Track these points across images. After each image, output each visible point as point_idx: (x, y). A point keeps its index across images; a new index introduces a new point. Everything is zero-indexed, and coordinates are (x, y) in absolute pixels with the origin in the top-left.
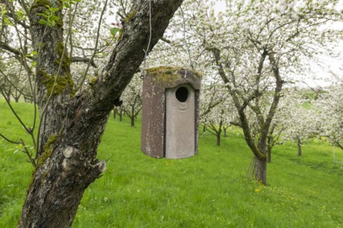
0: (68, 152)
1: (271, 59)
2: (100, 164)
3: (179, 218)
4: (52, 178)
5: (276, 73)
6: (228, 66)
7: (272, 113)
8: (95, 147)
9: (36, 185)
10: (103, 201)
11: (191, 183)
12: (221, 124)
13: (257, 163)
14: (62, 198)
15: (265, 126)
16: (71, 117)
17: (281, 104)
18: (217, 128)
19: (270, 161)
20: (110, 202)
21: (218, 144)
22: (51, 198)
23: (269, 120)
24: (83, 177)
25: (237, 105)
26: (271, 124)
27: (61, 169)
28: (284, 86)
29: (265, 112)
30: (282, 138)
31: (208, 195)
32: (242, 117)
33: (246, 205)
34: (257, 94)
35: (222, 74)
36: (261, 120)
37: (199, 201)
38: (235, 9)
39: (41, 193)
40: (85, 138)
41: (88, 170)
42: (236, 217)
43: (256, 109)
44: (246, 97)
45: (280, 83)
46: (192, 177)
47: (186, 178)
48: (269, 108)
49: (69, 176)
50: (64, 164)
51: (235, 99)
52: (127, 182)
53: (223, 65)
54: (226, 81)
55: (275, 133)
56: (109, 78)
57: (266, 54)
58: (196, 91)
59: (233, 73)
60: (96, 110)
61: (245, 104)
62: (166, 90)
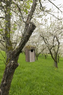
0: (12, 62)
1: (57, 38)
2: (18, 64)
3: (36, 76)
4: (9, 67)
5: (58, 41)
7: (58, 51)
8: (17, 60)
9: (6, 68)
10: (19, 73)
11: (39, 68)
12: (46, 53)
13: (55, 63)
14: (11, 71)
15: (56, 54)
17: (60, 48)
18: (45, 55)
19: (59, 62)
20: (20, 73)
21: (46, 58)
22: (9, 71)
23: (57, 52)
24: (15, 67)
26: (58, 53)
27: (11, 65)
28: (60, 44)
29: (56, 50)
30: (61, 56)
31: (43, 71)
32: (50, 52)
33: (52, 73)
34: (53, 46)
35: (45, 42)
36: (55, 52)
37: (41, 72)
38: (47, 28)
39: (7, 70)
40: (15, 59)
41: (16, 65)
42: (50, 76)
43: (54, 50)
44: (51, 47)
45: (59, 43)
46: (39, 67)
47: (38, 67)
49: (13, 66)
50: (12, 64)
51: (48, 48)
52: (24, 68)
53: (45, 40)
54: (46, 44)
55: (59, 55)
56: (19, 48)
57: (55, 37)
58: (35, 50)
59: (48, 42)
60: (17, 53)
61: (51, 49)
62: (29, 50)
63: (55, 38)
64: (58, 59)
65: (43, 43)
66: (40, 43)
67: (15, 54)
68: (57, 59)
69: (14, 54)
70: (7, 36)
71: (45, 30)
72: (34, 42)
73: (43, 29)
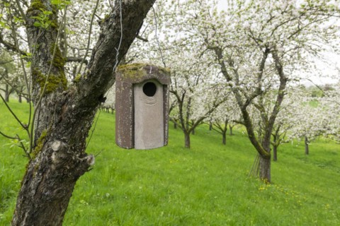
0: (56, 145)
1: (275, 57)
2: (88, 158)
3: (180, 214)
4: (43, 170)
5: (279, 70)
6: (231, 64)
7: (276, 111)
8: (83, 141)
9: (29, 177)
11: (194, 180)
12: (227, 122)
13: (261, 161)
14: (52, 189)
15: (269, 124)
16: (59, 112)
17: (286, 101)
18: (223, 127)
19: (275, 159)
20: (112, 198)
21: (224, 142)
22: (42, 189)
23: (273, 118)
24: (71, 170)
25: (240, 104)
26: (276, 122)
27: (50, 162)
28: (288, 84)
29: (269, 110)
30: (288, 136)
31: (209, 193)
32: (245, 115)
33: (248, 203)
34: (259, 92)
35: (224, 72)
36: (265, 118)
37: (200, 198)
38: (236, 7)
39: (32, 185)
40: (72, 133)
41: (77, 164)
42: (238, 213)
43: (261, 107)
44: (249, 94)
45: (284, 80)
46: (196, 175)
47: (190, 176)
48: (273, 106)
49: (58, 169)
50: (53, 157)
51: (238, 97)
52: (130, 179)
53: (226, 63)
54: (229, 79)
55: (281, 131)
56: (90, 76)
57: (267, 51)
58: (165, 86)
59: (236, 71)
60: (82, 106)
61: (248, 102)
62: (134, 85)
63: (270, 55)
64: (275, 147)
65: (216, 76)
66: (202, 77)
67: (70, 110)
68: (271, 147)
69: (66, 108)
70: (36, 24)
71: (227, 18)
72: (178, 69)
73: (218, 14)
